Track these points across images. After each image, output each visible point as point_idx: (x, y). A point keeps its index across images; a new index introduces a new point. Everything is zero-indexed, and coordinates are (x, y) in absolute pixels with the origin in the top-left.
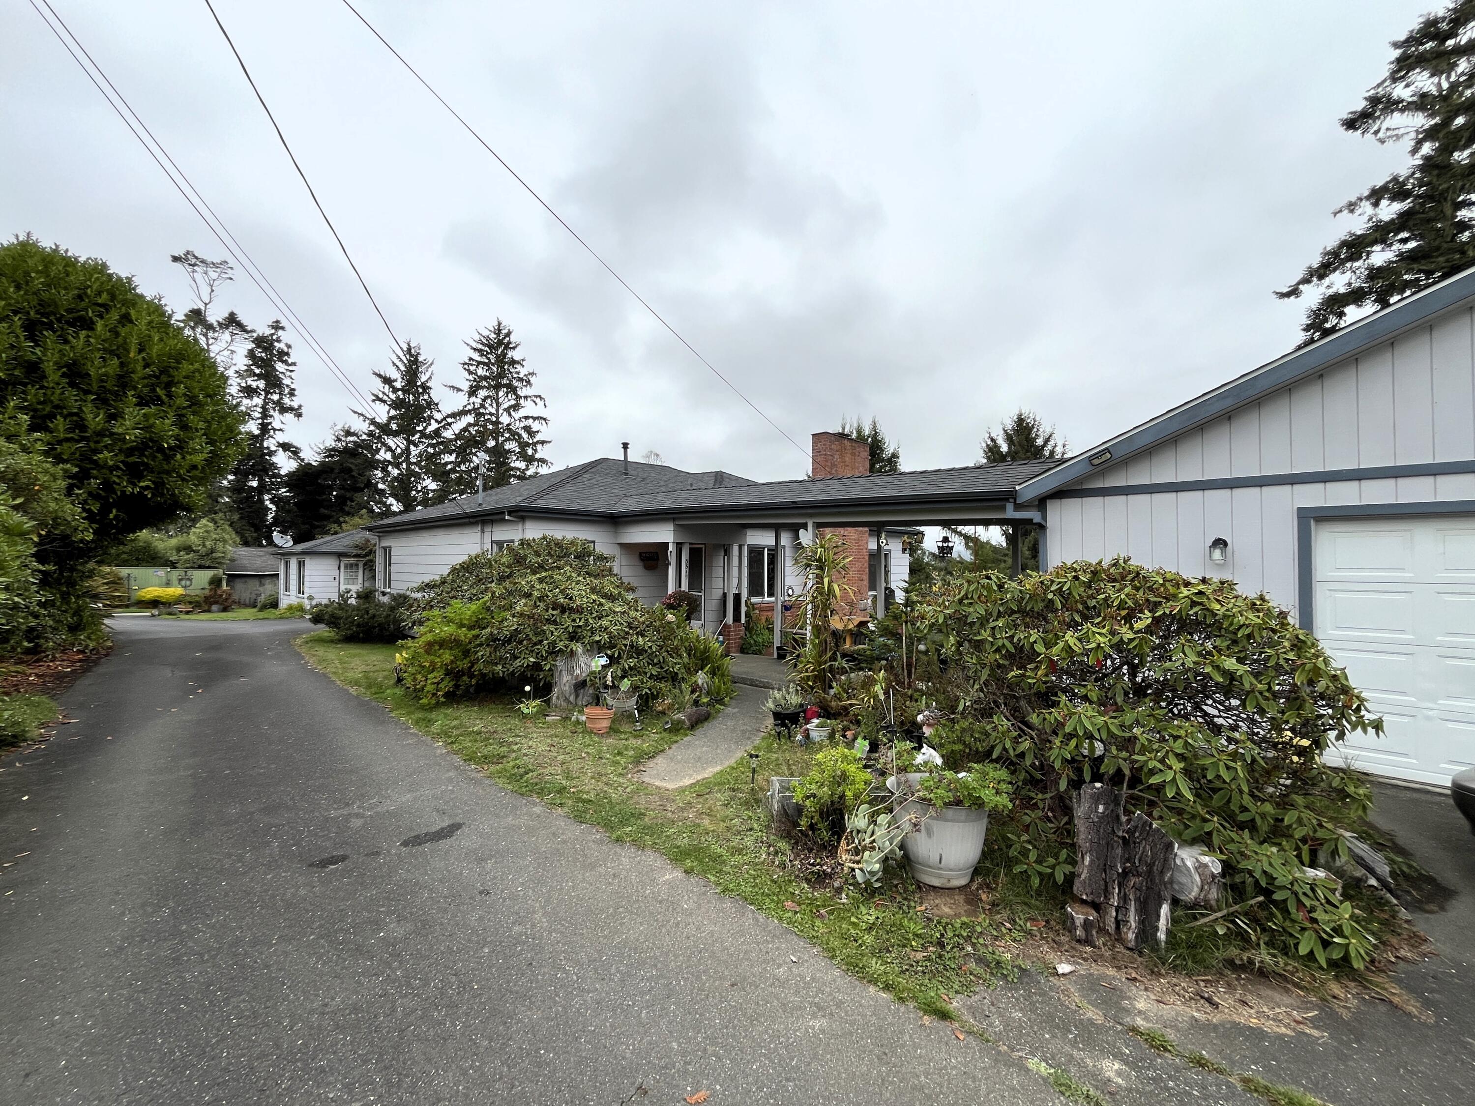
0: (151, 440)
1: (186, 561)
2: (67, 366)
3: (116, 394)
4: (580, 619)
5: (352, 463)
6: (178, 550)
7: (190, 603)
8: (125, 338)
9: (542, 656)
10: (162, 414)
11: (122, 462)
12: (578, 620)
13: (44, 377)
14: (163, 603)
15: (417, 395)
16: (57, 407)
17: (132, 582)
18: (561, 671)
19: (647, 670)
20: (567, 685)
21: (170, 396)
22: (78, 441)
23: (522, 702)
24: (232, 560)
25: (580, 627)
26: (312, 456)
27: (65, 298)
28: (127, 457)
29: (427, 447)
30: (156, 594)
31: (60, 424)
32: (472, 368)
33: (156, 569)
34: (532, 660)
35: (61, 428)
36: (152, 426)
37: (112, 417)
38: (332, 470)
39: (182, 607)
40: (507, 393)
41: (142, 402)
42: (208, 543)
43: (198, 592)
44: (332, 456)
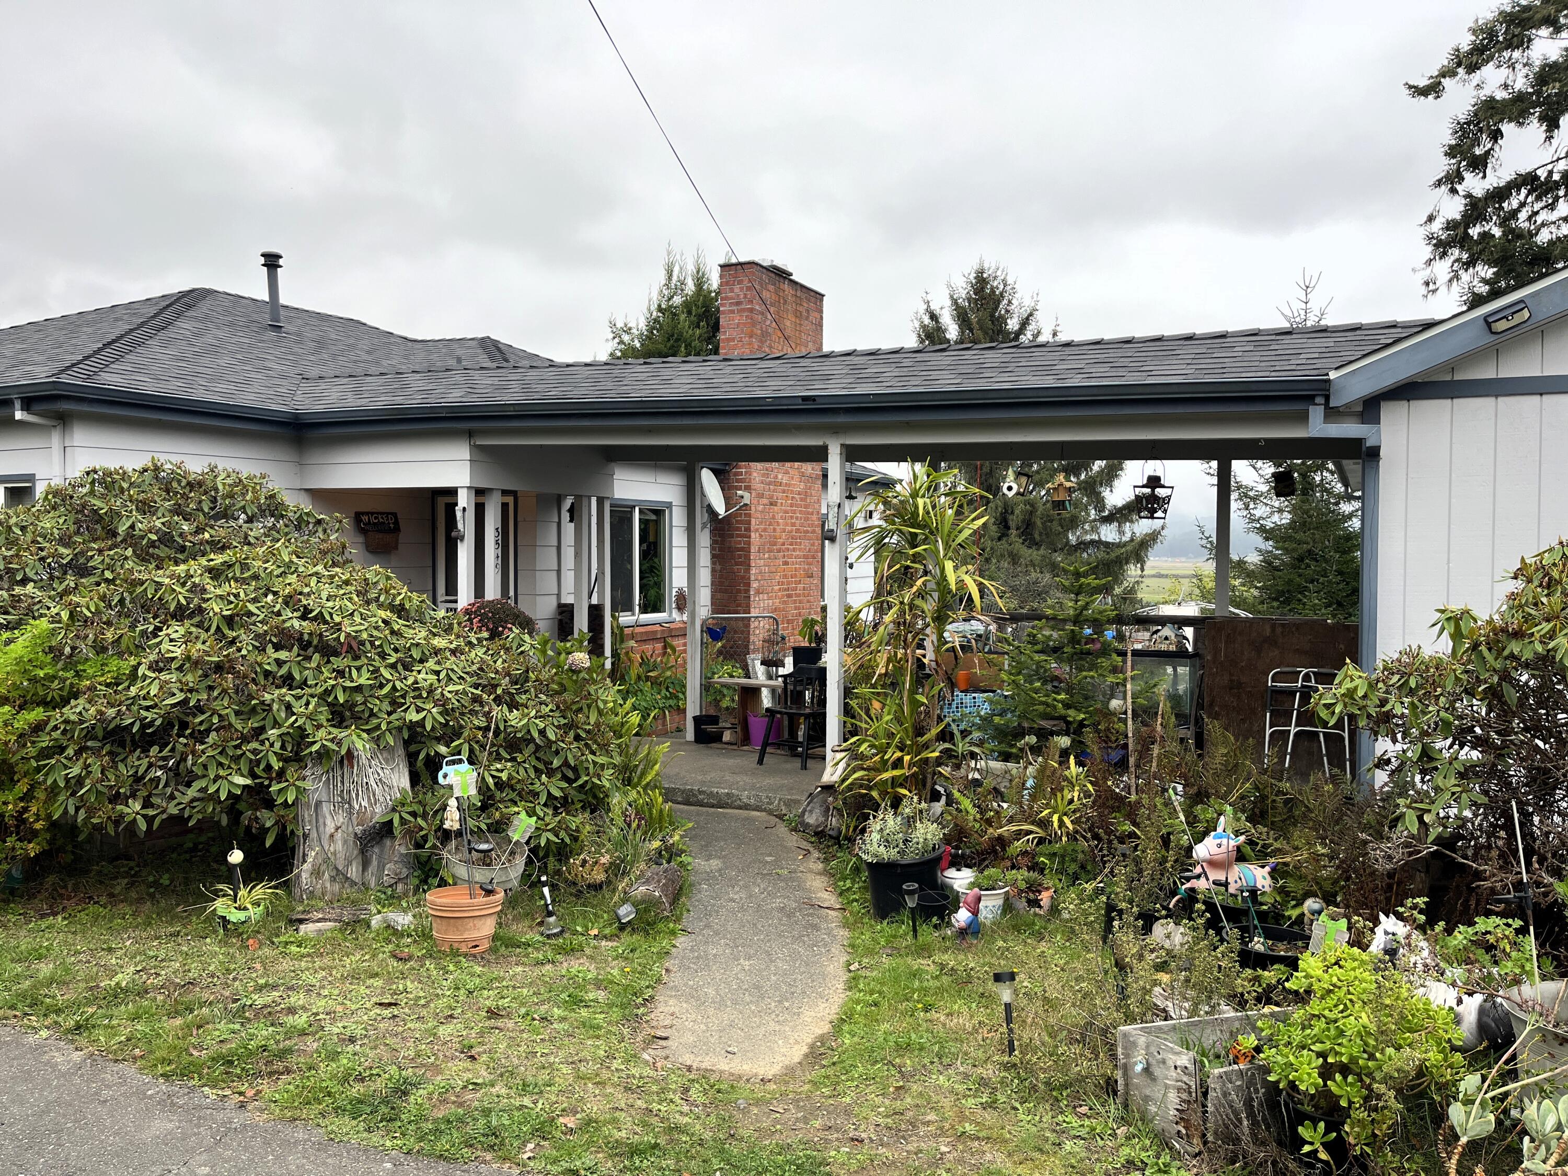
4: (359, 669)
9: (269, 767)
12: (354, 673)
18: (318, 804)
19: (537, 787)
20: (339, 835)
23: (217, 893)
25: (359, 689)
34: (240, 781)
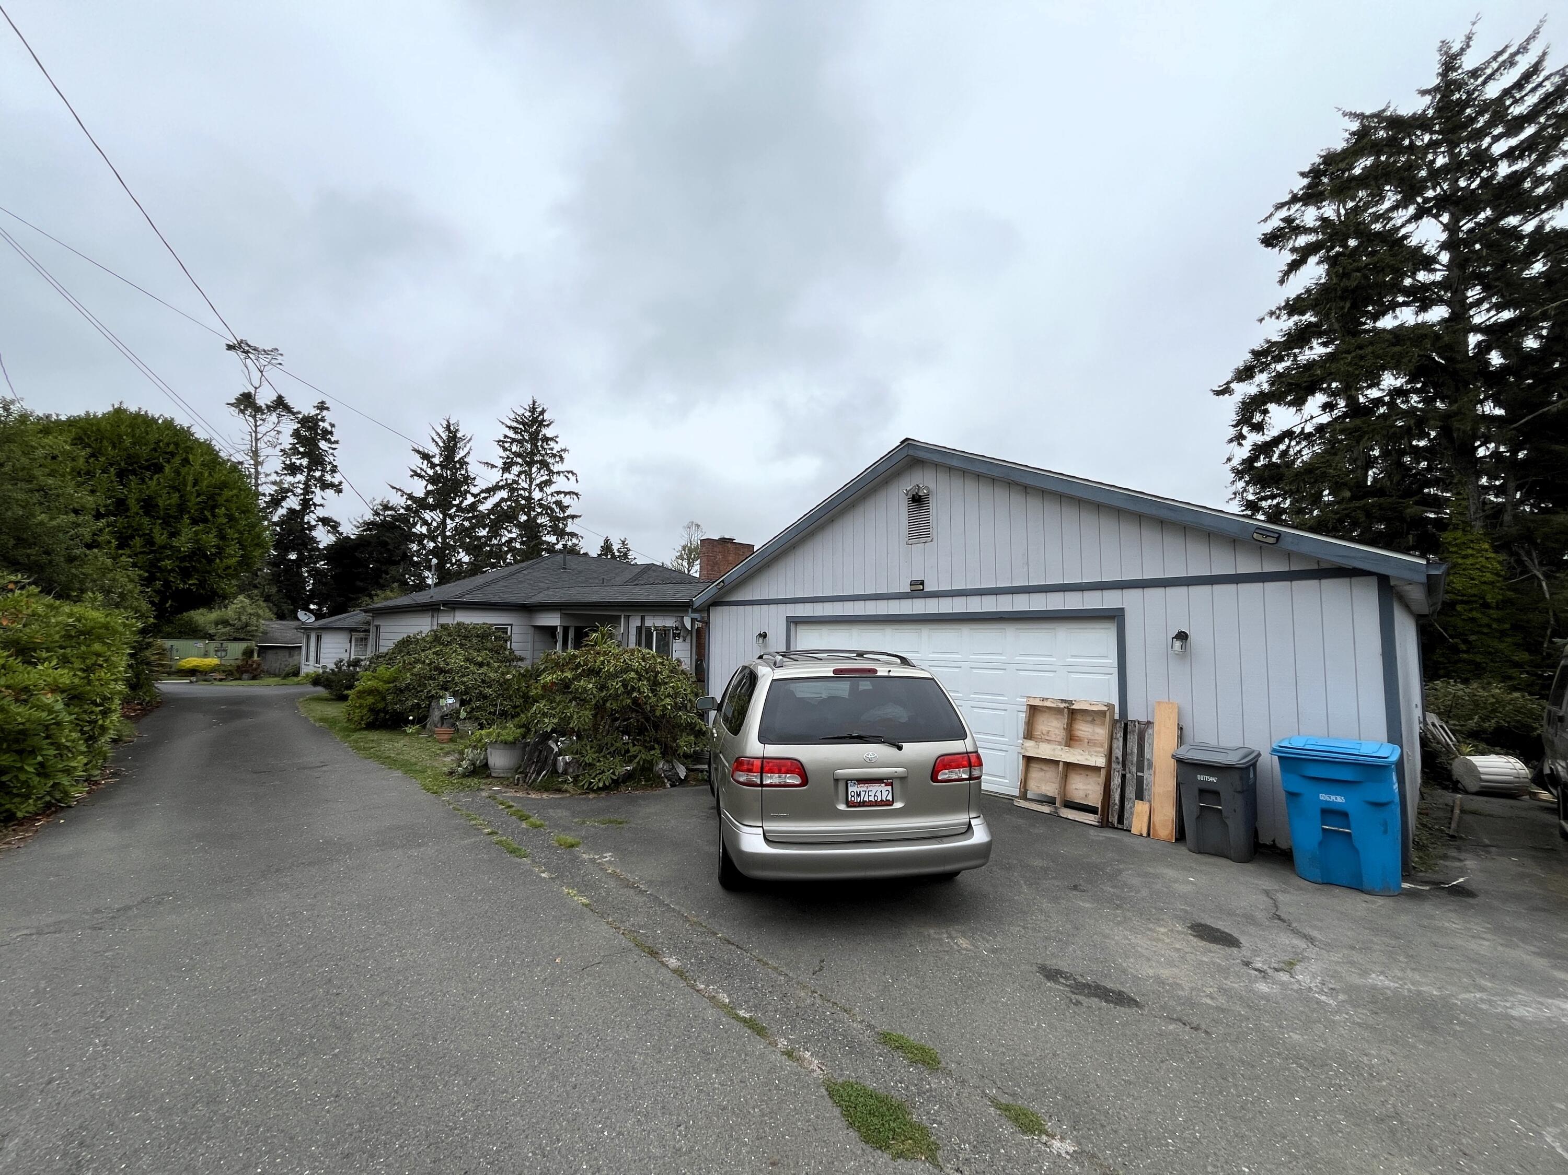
0: (199, 549)
1: (223, 634)
2: (144, 500)
3: (175, 518)
4: (450, 677)
5: (388, 537)
6: (217, 624)
7: (224, 671)
8: (184, 477)
9: (422, 699)
10: (208, 530)
11: (177, 566)
13: (128, 510)
14: (200, 672)
15: (454, 470)
16: (136, 530)
17: (174, 652)
18: (434, 708)
20: (437, 716)
21: (214, 516)
22: (149, 554)
23: (407, 727)
24: (265, 633)
25: (449, 681)
26: (349, 530)
27: (144, 451)
28: (181, 562)
29: (463, 520)
30: (195, 663)
31: (138, 542)
32: (507, 445)
33: (195, 641)
34: (416, 701)
35: (138, 545)
36: (200, 539)
37: (173, 535)
38: (369, 543)
39: (216, 675)
40: (539, 469)
41: (195, 522)
42: (243, 618)
43: (232, 662)
44: (370, 530)
